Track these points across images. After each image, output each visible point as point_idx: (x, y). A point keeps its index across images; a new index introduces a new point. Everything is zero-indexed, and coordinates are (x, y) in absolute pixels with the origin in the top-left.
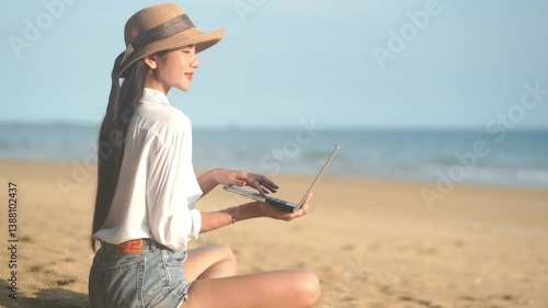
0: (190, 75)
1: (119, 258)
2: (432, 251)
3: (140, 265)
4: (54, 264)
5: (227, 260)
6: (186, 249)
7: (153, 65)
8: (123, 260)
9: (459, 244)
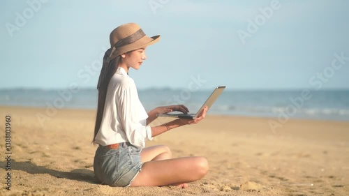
0: (140, 63)
1: (107, 151)
2: (307, 156)
3: (117, 154)
4: (86, 159)
5: (166, 153)
6: (144, 146)
7: (124, 56)
8: (109, 152)
9: (325, 152)
